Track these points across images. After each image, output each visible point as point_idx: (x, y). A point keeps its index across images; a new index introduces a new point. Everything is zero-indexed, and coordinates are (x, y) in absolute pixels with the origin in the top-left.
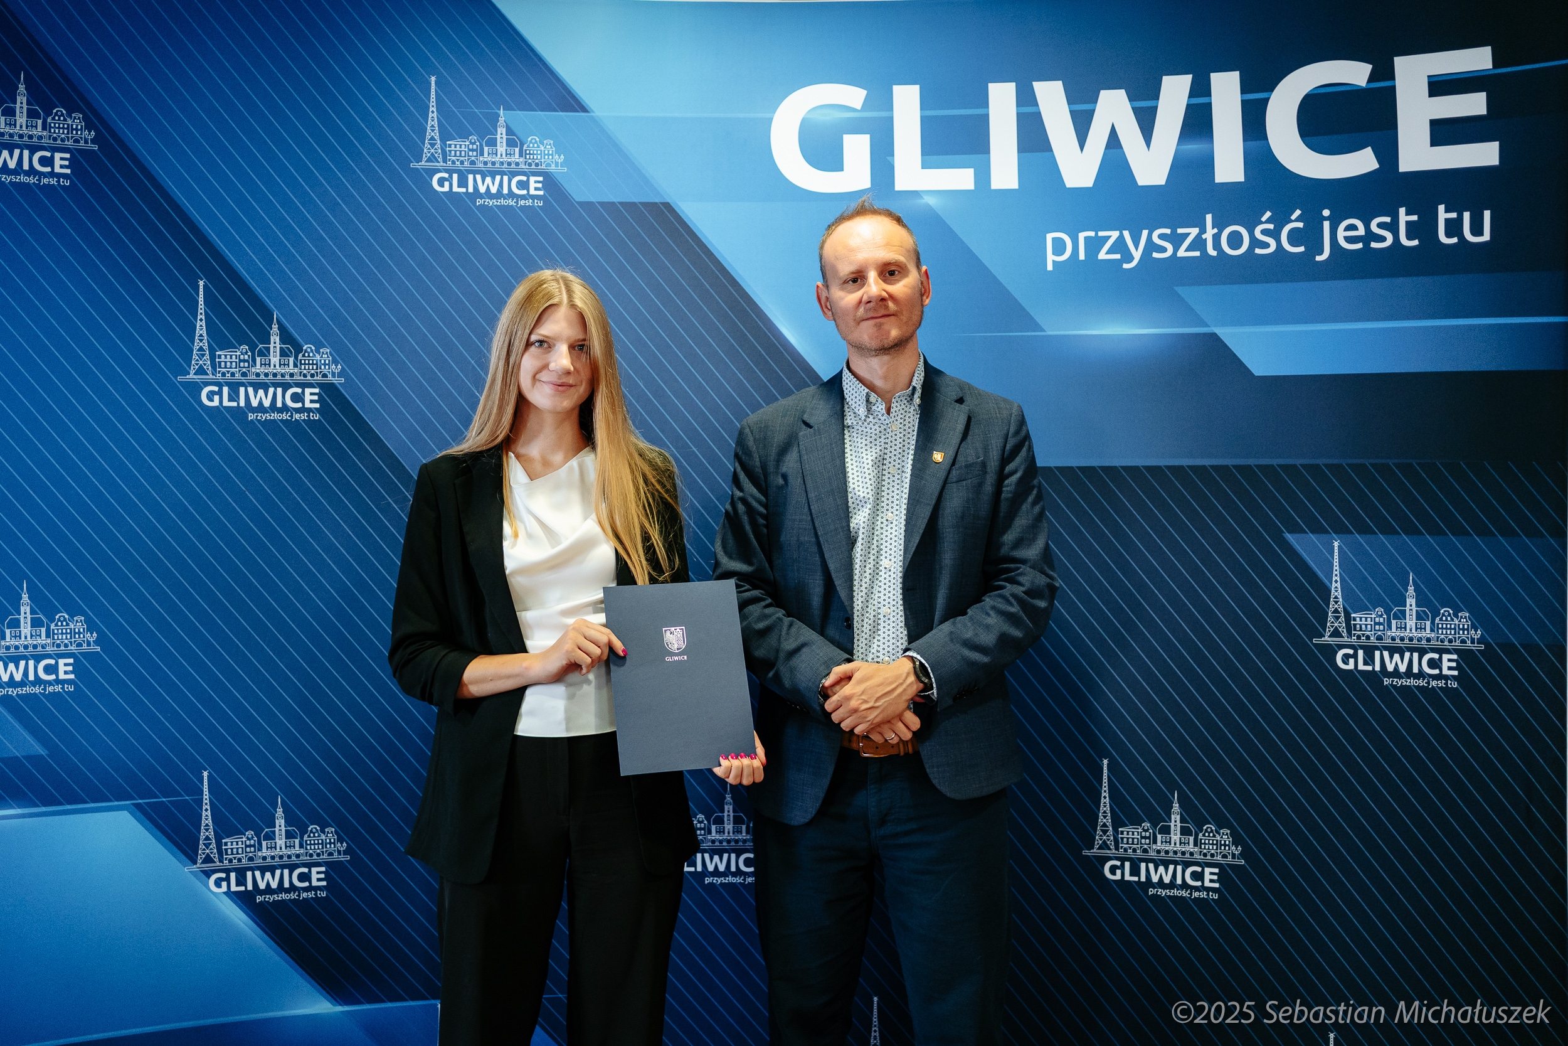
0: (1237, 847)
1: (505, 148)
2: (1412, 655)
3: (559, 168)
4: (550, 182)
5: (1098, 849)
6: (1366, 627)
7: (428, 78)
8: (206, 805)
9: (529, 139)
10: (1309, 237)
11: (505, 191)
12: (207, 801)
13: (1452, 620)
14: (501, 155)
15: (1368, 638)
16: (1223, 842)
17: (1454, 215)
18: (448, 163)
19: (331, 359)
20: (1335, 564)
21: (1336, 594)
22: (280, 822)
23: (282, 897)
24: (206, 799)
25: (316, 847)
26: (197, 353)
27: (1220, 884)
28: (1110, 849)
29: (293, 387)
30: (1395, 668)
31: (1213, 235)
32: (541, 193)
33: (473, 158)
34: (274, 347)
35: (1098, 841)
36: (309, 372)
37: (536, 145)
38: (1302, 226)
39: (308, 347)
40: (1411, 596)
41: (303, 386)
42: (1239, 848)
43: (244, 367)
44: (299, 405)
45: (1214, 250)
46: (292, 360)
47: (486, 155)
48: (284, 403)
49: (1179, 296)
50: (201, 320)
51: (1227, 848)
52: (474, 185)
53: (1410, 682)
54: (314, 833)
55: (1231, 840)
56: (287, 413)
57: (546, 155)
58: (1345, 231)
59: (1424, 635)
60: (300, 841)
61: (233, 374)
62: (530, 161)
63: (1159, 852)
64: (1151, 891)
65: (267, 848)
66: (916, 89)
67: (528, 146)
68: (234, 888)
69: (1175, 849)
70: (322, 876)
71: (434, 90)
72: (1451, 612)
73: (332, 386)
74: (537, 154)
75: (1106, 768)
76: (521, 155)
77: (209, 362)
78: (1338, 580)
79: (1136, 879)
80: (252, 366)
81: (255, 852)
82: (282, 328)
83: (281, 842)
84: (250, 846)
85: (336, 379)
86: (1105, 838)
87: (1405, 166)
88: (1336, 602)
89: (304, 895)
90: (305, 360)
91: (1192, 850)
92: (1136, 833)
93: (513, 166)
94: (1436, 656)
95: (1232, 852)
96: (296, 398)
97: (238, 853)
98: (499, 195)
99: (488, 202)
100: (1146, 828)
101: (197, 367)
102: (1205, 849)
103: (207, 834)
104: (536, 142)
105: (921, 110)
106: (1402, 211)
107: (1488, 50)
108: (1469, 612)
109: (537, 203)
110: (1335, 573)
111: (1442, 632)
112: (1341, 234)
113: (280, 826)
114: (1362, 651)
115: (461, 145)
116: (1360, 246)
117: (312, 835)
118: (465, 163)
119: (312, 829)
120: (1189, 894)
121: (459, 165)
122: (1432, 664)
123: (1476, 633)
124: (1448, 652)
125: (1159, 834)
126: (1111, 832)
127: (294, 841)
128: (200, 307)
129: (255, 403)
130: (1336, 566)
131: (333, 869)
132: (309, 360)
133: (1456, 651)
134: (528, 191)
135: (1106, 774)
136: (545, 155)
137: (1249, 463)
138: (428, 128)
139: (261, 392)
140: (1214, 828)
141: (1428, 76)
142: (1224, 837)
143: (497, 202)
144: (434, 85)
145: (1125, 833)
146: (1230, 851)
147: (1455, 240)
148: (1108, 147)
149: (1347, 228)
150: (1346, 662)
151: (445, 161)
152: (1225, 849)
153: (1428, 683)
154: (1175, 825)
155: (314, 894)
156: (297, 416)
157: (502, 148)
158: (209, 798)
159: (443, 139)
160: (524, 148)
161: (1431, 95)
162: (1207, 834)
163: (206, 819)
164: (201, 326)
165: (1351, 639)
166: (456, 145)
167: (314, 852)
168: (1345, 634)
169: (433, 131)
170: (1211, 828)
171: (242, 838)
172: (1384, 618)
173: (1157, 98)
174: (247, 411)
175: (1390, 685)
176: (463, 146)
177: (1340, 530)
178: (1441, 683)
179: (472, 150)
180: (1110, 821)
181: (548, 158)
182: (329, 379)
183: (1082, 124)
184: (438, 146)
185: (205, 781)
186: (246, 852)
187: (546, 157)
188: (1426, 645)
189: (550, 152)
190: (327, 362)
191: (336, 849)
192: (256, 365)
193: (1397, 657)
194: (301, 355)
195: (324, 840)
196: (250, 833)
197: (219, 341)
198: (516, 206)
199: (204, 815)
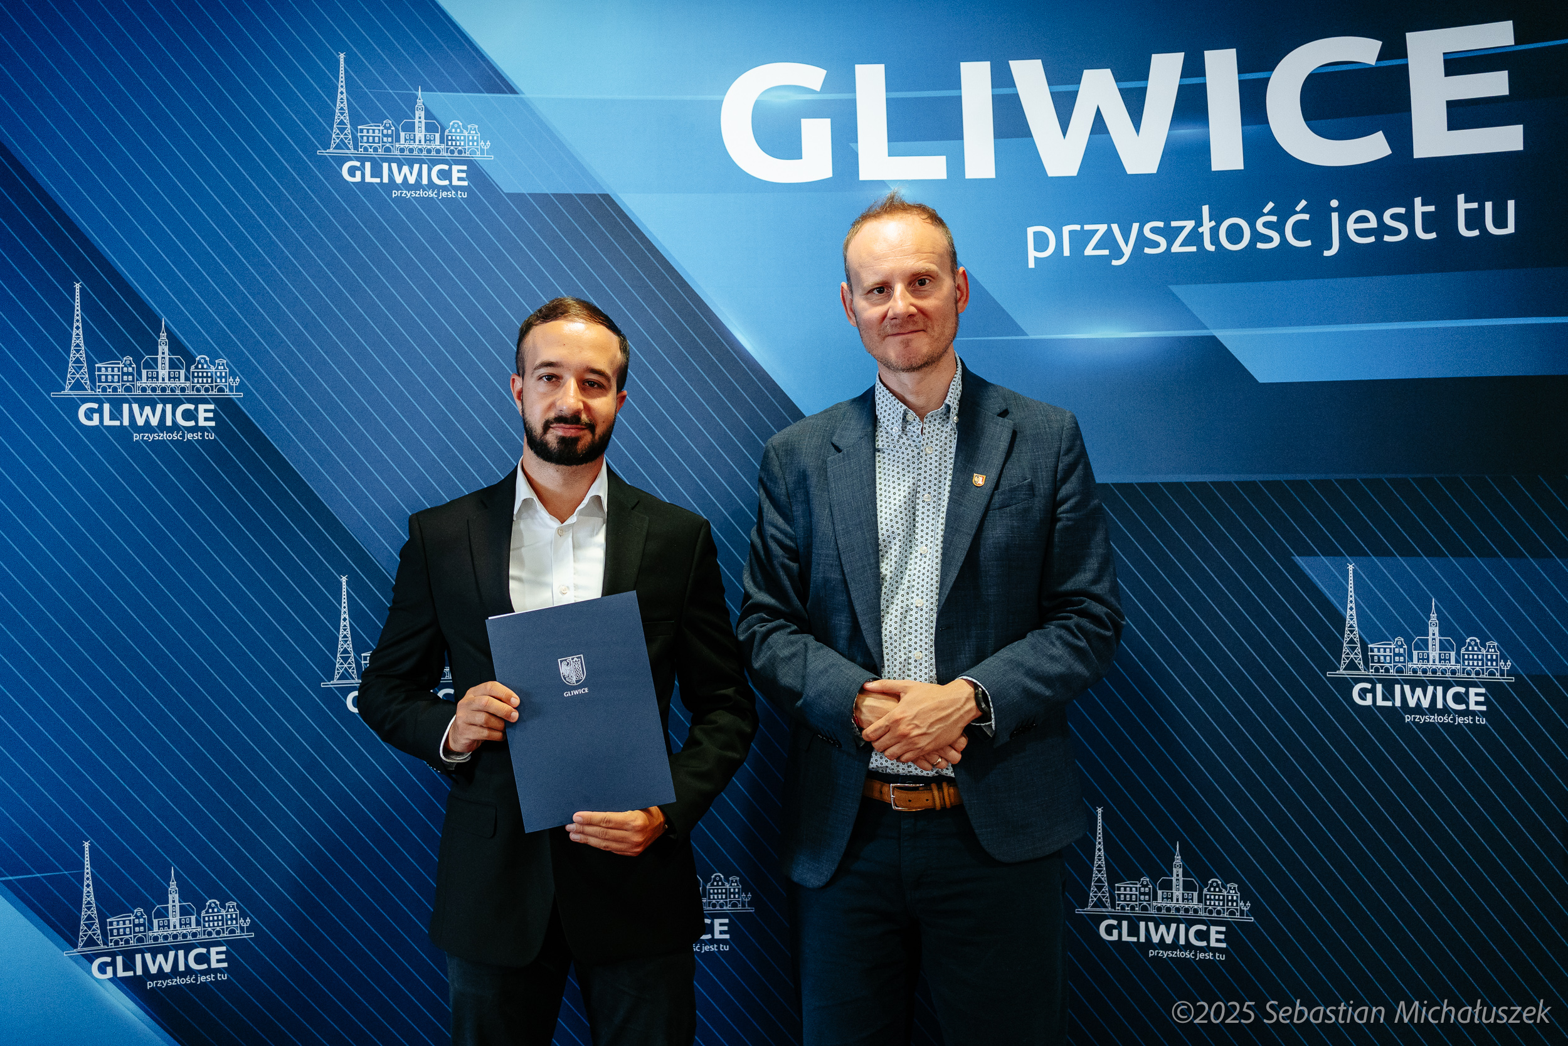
0: (1245, 903)
1: (424, 133)
2: (1435, 689)
3: (485, 156)
4: (475, 171)
5: (1092, 907)
6: (1385, 659)
7: (336, 55)
8: (88, 881)
9: (451, 124)
10: (1316, 230)
11: (425, 181)
12: (89, 876)
13: (1479, 650)
14: (420, 141)
15: (1387, 670)
16: (1230, 898)
17: (1475, 205)
18: (360, 150)
19: (228, 371)
20: (1350, 589)
21: (1352, 622)
22: (174, 897)
23: (176, 982)
24: (88, 873)
25: (216, 924)
26: (73, 365)
27: (1227, 944)
28: (1106, 907)
29: (184, 403)
30: (1417, 703)
31: (1210, 228)
32: (465, 183)
33: (388, 145)
34: (162, 358)
35: (1092, 899)
36: (203, 386)
37: (458, 130)
38: (1308, 219)
39: (202, 358)
40: (1434, 625)
41: (196, 401)
42: (1248, 904)
43: (128, 381)
44: (192, 423)
45: (1212, 244)
46: (182, 372)
47: (402, 141)
48: (174, 422)
49: (1173, 294)
50: (78, 328)
51: (1235, 904)
52: (389, 175)
53: (1434, 719)
54: (213, 909)
55: (1239, 895)
56: (178, 433)
57: (471, 141)
58: (1354, 223)
59: (1449, 667)
60: (196, 917)
61: (115, 389)
62: (452, 148)
63: (1159, 909)
64: (1152, 953)
65: (159, 927)
66: (881, 67)
67: (450, 132)
68: (121, 973)
69: (1177, 906)
70: (223, 956)
71: (343, 69)
72: (1478, 641)
73: (230, 400)
74: (460, 140)
75: (1100, 818)
76: (442, 141)
77: (87, 376)
78: (1354, 607)
79: (1134, 939)
80: (137, 380)
81: (145, 931)
82: (171, 336)
83: (174, 919)
84: (139, 925)
85: (234, 393)
86: (1099, 894)
87: (1420, 152)
88: (1352, 632)
89: (203, 979)
90: (198, 372)
91: (1196, 907)
92: (1134, 889)
93: (433, 153)
94: (1462, 690)
95: (1240, 908)
96: (188, 415)
97: (125, 934)
98: (418, 185)
99: (406, 194)
100: (1145, 883)
101: (73, 381)
102: (1210, 905)
103: (89, 913)
104: (459, 126)
105: (886, 92)
106: (1418, 201)
107: (1509, 25)
108: (1498, 642)
109: (461, 195)
110: (1350, 599)
111: (1469, 663)
112: (1351, 226)
113: (174, 901)
114: (1381, 685)
115: (374, 130)
116: (1372, 239)
117: (210, 911)
118: (379, 150)
119: (210, 904)
120: (1193, 955)
121: (372, 153)
122: (1458, 698)
123: (1505, 664)
124: (1475, 685)
125: (1159, 889)
126: (1106, 889)
127: (190, 918)
128: (76, 313)
129: (140, 422)
130: (1351, 592)
131: (235, 947)
132: (203, 372)
133: (1485, 684)
134: (451, 181)
135: (1100, 824)
136: (469, 141)
137: (1253, 479)
138: (337, 111)
139: (147, 409)
140: (1220, 883)
141: (1444, 54)
142: (1231, 892)
143: (416, 193)
144: (343, 63)
145: (1122, 889)
146: (1239, 908)
147: (1476, 233)
148: (1093, 132)
149: (1358, 221)
150: (1363, 698)
151: (356, 148)
152: (1232, 905)
153: (1454, 719)
154: (1177, 880)
155: (214, 978)
156: (189, 436)
157: (420, 134)
158: (91, 871)
159: (354, 125)
160: (446, 134)
161: (1447, 75)
162: (1212, 889)
163: (88, 896)
164: (78, 334)
165: (1369, 672)
166: (368, 130)
167: (214, 930)
168: (1361, 666)
169: (342, 114)
170: (1217, 882)
171: (130, 916)
172: (1405, 649)
173: (1146, 78)
174: (132, 431)
175: (1412, 722)
176: (377, 131)
177: (1355, 552)
178: (1468, 719)
179: (387, 136)
180: (1105, 875)
181: (473, 145)
182: (225, 393)
183: (1064, 106)
184: (348, 131)
185: (86, 852)
186: (135, 932)
187: (471, 144)
188: (1451, 677)
189: (475, 138)
190: (223, 374)
191: (239, 925)
192: (141, 378)
193: (1419, 691)
194: (193, 367)
195: (225, 916)
196: (139, 911)
197: (98, 351)
198: (437, 198)
199: (85, 892)
